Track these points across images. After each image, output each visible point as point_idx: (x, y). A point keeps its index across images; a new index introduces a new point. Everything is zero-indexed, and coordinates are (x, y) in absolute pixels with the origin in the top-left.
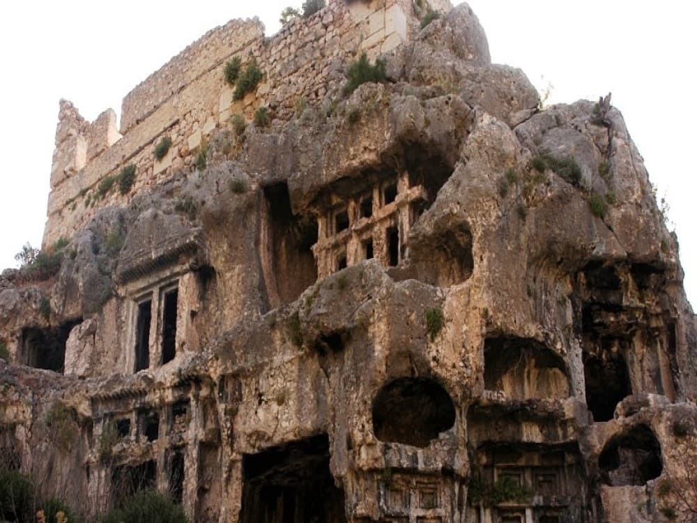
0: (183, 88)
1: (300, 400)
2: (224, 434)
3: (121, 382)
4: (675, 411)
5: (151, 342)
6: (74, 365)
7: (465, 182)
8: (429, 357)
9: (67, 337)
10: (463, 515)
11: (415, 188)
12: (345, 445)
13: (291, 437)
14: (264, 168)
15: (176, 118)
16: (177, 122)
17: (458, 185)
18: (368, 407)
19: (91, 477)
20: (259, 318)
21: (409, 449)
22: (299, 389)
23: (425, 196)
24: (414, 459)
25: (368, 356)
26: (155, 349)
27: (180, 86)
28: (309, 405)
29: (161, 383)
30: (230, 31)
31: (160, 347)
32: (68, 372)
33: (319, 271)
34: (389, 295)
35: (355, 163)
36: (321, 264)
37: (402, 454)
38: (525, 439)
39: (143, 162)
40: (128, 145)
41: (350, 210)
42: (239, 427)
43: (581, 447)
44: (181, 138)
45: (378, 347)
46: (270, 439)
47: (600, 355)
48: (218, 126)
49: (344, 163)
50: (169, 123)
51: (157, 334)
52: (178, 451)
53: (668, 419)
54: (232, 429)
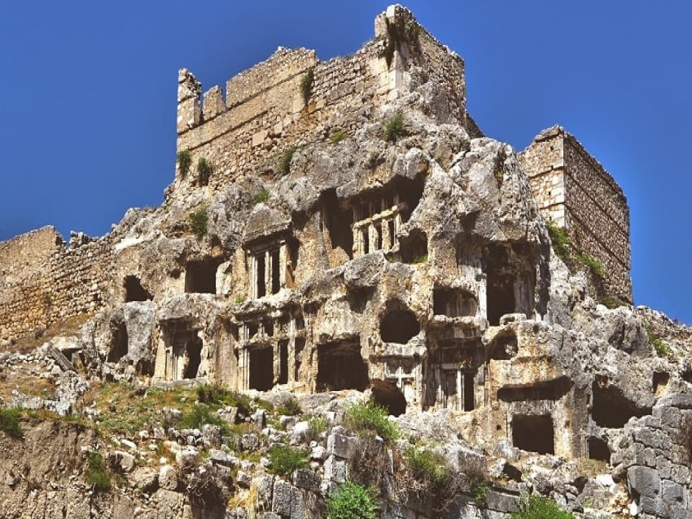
0: (268, 89)
1: (346, 318)
2: (309, 335)
3: (253, 306)
4: (524, 324)
5: (266, 281)
6: (222, 288)
7: (424, 211)
8: (407, 302)
9: (216, 271)
10: (425, 375)
11: (402, 204)
12: (367, 343)
13: (341, 337)
14: (323, 180)
15: (265, 109)
16: (266, 112)
17: (421, 212)
18: (378, 326)
19: (240, 356)
20: (323, 273)
21: (398, 346)
22: (344, 313)
23: (407, 208)
24: (401, 350)
25: (378, 301)
26: (269, 285)
27: (266, 87)
28: (350, 322)
29: (274, 307)
30: (298, 57)
31: (271, 284)
32: (218, 292)
33: (354, 240)
34: (387, 270)
35: (371, 186)
36: (355, 236)
37: (394, 349)
38: (455, 336)
39: (245, 135)
40: (233, 118)
41: (370, 207)
42: (315, 331)
43: (482, 340)
44: (269, 124)
45: (382, 297)
46: (331, 338)
47: (499, 285)
48: (293, 122)
49: (366, 186)
50: (260, 112)
51: (269, 276)
52: (284, 343)
53: (521, 328)
54: (312, 332)
